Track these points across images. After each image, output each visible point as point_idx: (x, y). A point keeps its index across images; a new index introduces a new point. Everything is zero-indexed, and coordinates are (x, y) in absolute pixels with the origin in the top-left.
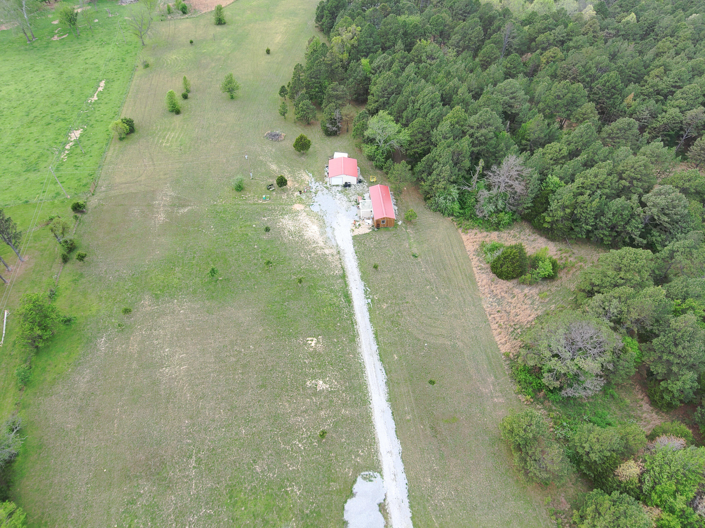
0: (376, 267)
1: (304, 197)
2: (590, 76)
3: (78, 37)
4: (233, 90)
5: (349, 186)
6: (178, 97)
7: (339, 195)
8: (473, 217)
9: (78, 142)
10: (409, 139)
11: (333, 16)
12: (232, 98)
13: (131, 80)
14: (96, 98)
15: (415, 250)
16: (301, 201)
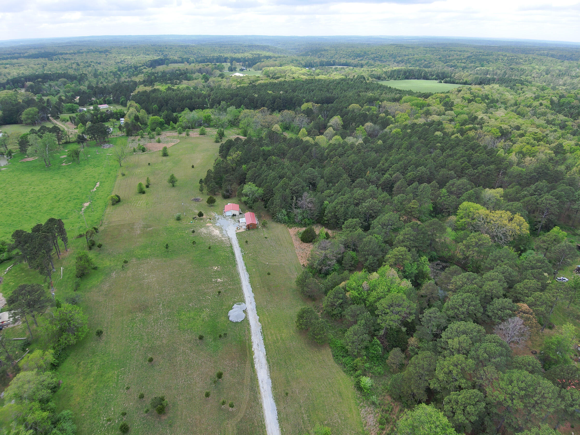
0: (247, 242)
1: (212, 221)
2: (351, 166)
3: (78, 163)
4: (174, 182)
5: (235, 215)
6: (144, 186)
7: (229, 219)
8: (294, 223)
9: (88, 208)
10: (263, 192)
11: (228, 149)
12: (173, 186)
13: (115, 181)
14: (95, 189)
15: (266, 236)
16: (210, 223)
